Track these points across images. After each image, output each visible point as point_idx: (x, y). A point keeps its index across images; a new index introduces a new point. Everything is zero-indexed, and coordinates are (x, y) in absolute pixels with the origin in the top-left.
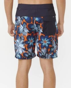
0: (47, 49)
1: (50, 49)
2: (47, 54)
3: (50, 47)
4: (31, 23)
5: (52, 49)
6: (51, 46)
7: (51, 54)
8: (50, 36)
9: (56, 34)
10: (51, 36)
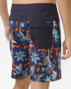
0: (35, 68)
1: (40, 68)
2: (35, 76)
3: (40, 65)
4: (16, 30)
5: (43, 69)
6: (42, 64)
7: (41, 76)
8: (39, 50)
9: (53, 48)
10: (42, 50)
